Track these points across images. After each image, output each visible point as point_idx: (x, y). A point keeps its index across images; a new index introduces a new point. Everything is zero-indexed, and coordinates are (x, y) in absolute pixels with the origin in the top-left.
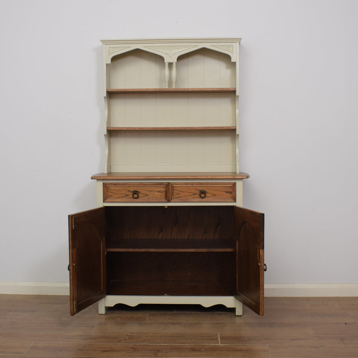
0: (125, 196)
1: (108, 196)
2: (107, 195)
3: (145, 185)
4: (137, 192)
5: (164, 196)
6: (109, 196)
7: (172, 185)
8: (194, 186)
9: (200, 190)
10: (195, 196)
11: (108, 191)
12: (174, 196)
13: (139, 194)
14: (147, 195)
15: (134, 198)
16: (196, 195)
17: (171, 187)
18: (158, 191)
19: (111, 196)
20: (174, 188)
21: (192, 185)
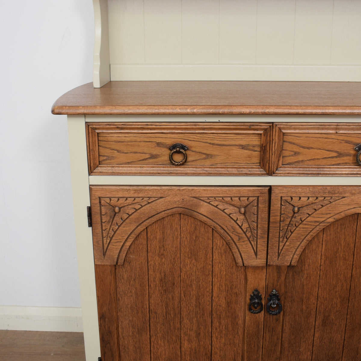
0: (150, 158)
1: (102, 158)
2: (99, 155)
3: (204, 129)
4: (183, 147)
5: (256, 160)
6: (105, 158)
7: (280, 129)
8: (341, 132)
9: (356, 144)
10: (342, 158)
11: (101, 143)
12: (286, 158)
13: (188, 152)
14: (208, 156)
15: (173, 164)
16: (345, 158)
17: (279, 136)
18: (240, 145)
19: (109, 158)
20: (286, 138)
21: (336, 129)
